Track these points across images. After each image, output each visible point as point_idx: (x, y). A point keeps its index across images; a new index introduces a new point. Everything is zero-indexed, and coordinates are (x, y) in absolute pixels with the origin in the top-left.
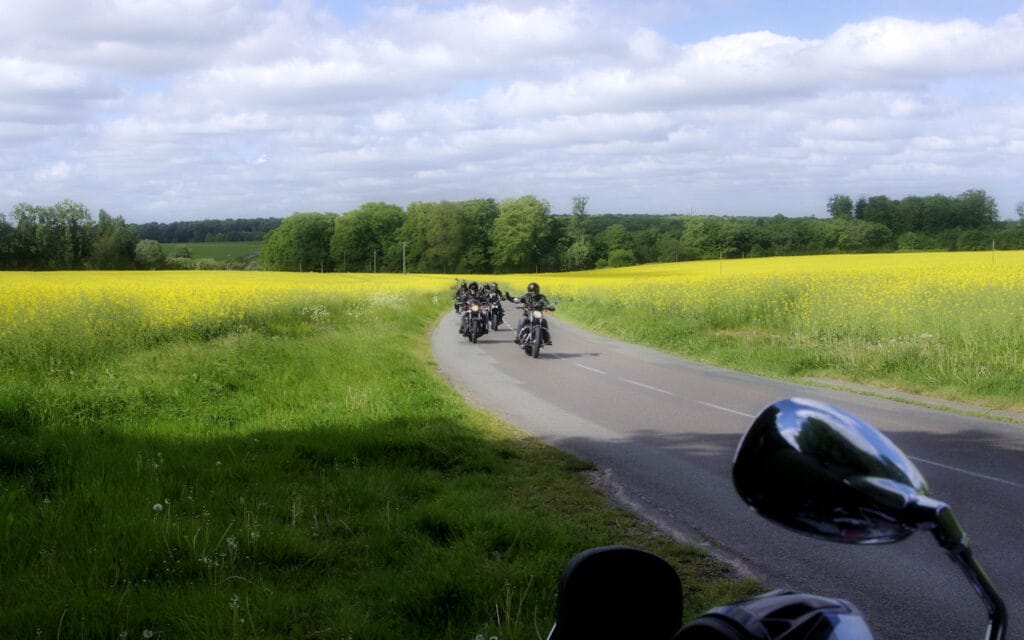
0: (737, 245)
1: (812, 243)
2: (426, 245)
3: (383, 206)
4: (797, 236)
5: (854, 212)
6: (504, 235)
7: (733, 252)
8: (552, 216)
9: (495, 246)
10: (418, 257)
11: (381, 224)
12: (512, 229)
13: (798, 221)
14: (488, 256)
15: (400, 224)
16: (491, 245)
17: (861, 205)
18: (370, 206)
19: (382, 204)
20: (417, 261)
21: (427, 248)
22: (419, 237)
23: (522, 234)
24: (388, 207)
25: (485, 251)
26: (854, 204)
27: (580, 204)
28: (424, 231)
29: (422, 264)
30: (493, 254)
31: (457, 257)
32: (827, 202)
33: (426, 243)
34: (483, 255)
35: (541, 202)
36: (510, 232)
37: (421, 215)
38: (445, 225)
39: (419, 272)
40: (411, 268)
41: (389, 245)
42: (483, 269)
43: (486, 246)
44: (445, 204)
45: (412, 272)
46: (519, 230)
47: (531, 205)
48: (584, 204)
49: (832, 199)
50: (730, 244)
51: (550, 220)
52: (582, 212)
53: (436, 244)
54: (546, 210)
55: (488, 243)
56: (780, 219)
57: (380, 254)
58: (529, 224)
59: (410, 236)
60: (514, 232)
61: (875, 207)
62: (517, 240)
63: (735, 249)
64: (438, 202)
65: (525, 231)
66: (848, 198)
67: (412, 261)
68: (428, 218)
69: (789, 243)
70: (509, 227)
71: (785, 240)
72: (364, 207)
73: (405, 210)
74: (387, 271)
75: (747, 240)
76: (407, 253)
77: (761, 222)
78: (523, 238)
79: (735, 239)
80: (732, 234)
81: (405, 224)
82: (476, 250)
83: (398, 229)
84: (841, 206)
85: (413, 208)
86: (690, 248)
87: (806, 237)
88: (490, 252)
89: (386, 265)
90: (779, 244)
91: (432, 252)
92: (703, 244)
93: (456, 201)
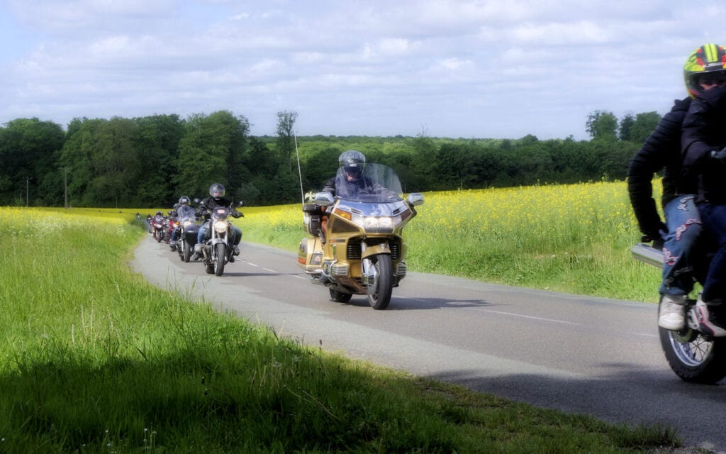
0: (479, 172)
1: (569, 170)
2: (94, 172)
3: (37, 124)
4: (550, 161)
5: (618, 131)
6: (192, 159)
7: (473, 181)
8: (252, 138)
9: (180, 173)
10: (83, 188)
11: (34, 145)
12: (202, 153)
13: (551, 145)
14: (172, 187)
15: (60, 147)
16: (176, 173)
17: (628, 123)
18: (20, 122)
19: (35, 120)
20: (82, 192)
21: (95, 177)
22: (83, 162)
23: (215, 159)
24: (43, 124)
25: (168, 180)
26: (619, 122)
27: (287, 122)
28: (89, 154)
29: (87, 196)
30: (177, 184)
31: (133, 186)
32: (587, 119)
33: (92, 169)
34: (166, 185)
35: (238, 119)
36: (199, 156)
37: (86, 134)
38: (117, 147)
39: (85, 207)
40: (75, 201)
41: (45, 173)
42: (166, 202)
43: (169, 173)
44: (117, 121)
45: (75, 206)
46: (210, 153)
47: (226, 123)
48: (291, 121)
49: (591, 117)
50: (469, 172)
51: (249, 141)
52: (288, 131)
53: (105, 172)
54: (245, 128)
55: (172, 170)
56: (531, 140)
57: (33, 182)
58: (222, 147)
59: (72, 161)
60: (204, 156)
61: (644, 125)
62: (208, 167)
63: (475, 177)
64: (109, 119)
65: (218, 155)
66: (611, 114)
67: (74, 193)
68: (95, 138)
69: (541, 168)
70: (199, 149)
71: (536, 165)
72: (11, 124)
73: (65, 129)
74: (43, 205)
75: (491, 166)
76: (70, 182)
77: (506, 144)
78: (216, 164)
79: (476, 165)
80: (472, 158)
81: (66, 146)
82: (158, 178)
83: (56, 152)
84: (602, 124)
85: (76, 126)
86: (423, 176)
87: (561, 163)
88: (175, 181)
89: (42, 198)
90: (529, 171)
91: (100, 181)
92: (436, 170)
93: (130, 118)
